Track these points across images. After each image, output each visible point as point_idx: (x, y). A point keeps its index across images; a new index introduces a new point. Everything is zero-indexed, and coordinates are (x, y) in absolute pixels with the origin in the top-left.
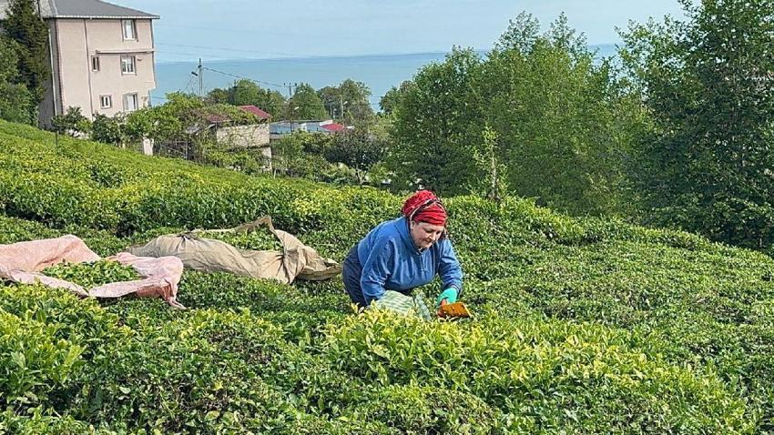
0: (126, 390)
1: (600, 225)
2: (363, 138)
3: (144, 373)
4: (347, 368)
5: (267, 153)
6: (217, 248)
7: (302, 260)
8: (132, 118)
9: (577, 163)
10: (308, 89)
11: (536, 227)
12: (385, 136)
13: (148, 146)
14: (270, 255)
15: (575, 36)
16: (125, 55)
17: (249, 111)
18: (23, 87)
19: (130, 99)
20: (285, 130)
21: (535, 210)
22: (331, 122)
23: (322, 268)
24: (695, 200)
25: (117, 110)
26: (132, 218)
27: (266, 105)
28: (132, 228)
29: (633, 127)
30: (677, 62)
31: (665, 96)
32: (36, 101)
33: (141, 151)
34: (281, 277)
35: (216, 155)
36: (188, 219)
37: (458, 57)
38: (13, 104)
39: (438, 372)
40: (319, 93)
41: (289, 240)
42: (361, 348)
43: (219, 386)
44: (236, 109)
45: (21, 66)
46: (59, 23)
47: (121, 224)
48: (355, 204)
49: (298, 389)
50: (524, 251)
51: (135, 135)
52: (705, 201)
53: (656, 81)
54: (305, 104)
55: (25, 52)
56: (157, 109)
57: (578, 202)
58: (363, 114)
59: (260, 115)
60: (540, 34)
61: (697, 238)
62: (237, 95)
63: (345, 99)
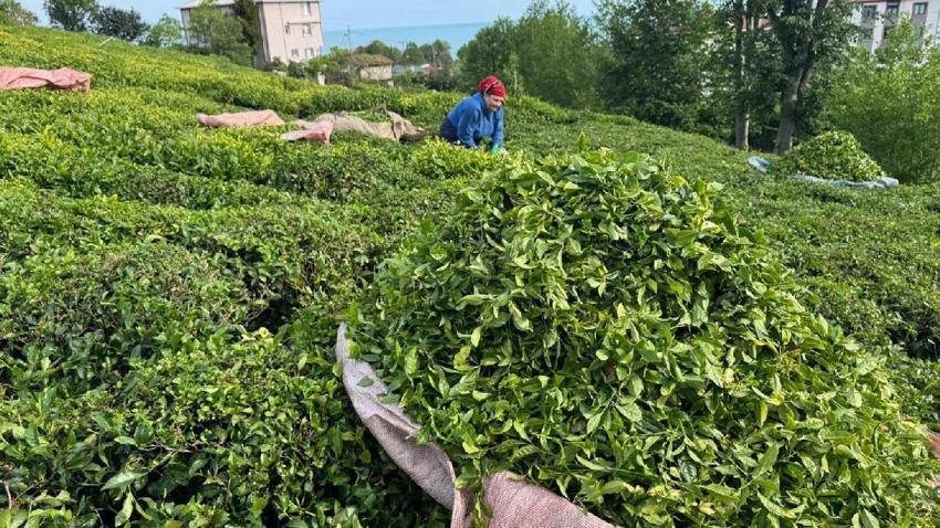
0: (295, 176)
1: (578, 114)
2: (447, 75)
3: (305, 168)
4: (422, 172)
5: (391, 84)
6: (353, 121)
7: (403, 127)
8: (311, 63)
9: (568, 84)
10: (414, 45)
11: (540, 113)
12: (460, 73)
13: (321, 79)
14: (384, 125)
15: (570, 7)
16: (304, 24)
17: (379, 58)
18: (246, 45)
19: (309, 52)
20: (401, 71)
21: (540, 103)
22: (427, 65)
23: (415, 133)
24: (635, 101)
25: (302, 58)
26: (307, 108)
27: (390, 54)
28: (307, 114)
29: (601, 60)
30: (627, 20)
31: (621, 40)
32: (255, 53)
33: (318, 83)
34: (392, 137)
35: (361, 84)
36: (338, 107)
37: (501, 22)
38: (241, 55)
39: (472, 173)
40: (421, 49)
41: (396, 117)
42: (430, 161)
43: (348, 175)
44: (371, 57)
45: (244, 32)
46: (265, 6)
47: (301, 111)
48: (437, 101)
49: (395, 182)
50: (533, 126)
51: (313, 72)
52: (640, 103)
53: (615, 30)
54: (414, 55)
55: (246, 24)
56: (324, 58)
57: (565, 102)
58: (447, 61)
59: (385, 60)
60: (550, 7)
61: (631, 119)
62: (372, 49)
63: (435, 52)
